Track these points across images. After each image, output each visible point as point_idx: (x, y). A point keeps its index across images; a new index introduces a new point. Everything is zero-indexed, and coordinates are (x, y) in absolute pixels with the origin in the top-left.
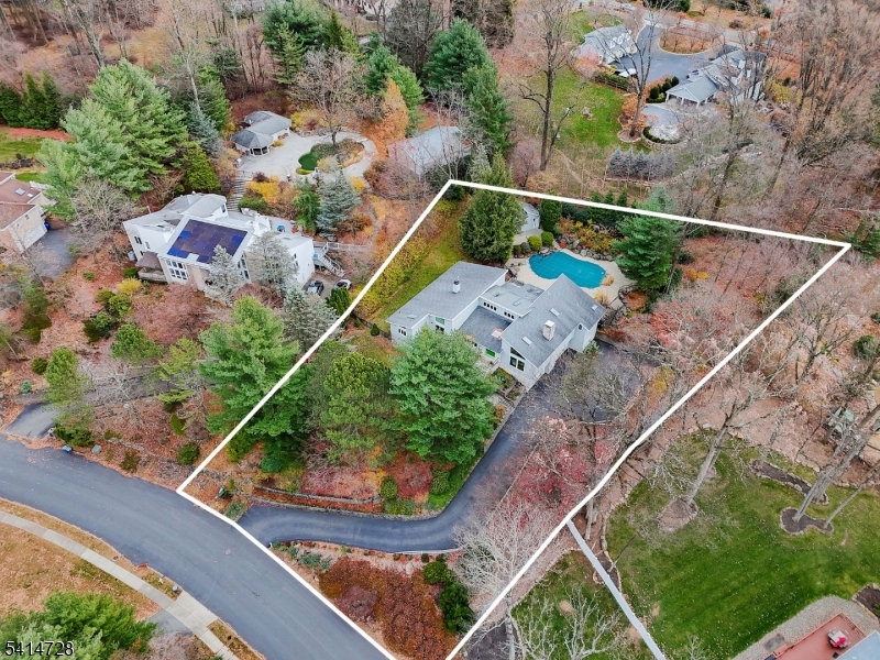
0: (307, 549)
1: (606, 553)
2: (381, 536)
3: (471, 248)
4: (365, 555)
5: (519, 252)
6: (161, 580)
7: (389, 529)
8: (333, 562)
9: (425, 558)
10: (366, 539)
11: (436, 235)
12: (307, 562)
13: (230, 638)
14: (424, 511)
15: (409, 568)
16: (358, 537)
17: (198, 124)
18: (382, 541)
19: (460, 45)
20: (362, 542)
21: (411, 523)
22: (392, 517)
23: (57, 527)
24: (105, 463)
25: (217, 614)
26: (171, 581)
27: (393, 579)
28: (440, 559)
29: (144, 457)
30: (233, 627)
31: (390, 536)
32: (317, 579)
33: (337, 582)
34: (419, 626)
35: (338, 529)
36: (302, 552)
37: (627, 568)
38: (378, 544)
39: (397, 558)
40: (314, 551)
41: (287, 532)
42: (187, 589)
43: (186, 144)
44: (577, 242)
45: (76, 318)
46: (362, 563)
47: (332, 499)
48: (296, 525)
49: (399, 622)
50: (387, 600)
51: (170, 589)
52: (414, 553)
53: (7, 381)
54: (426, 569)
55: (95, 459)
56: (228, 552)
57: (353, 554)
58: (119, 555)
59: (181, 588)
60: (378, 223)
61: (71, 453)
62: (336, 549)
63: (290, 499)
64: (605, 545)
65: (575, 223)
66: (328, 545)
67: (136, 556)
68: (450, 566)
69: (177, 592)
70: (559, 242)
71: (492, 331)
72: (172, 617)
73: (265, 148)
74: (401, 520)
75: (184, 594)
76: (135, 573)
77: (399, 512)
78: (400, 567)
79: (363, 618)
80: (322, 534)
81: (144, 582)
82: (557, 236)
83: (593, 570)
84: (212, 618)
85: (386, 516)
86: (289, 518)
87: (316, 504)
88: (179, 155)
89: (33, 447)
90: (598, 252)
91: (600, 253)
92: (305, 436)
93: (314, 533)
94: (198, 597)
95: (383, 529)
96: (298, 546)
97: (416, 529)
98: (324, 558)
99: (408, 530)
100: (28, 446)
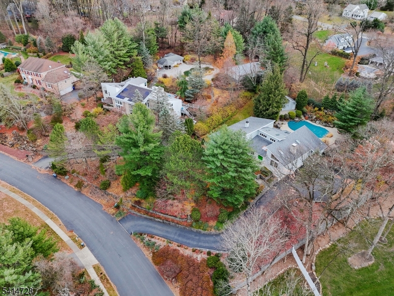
0: (150, 239)
1: (314, 273)
2: (189, 239)
3: (258, 112)
4: (178, 246)
5: (283, 118)
6: (77, 238)
7: (193, 236)
8: (161, 247)
9: (209, 253)
10: (180, 239)
11: (242, 107)
12: (149, 245)
13: (101, 274)
14: (213, 230)
15: (199, 257)
16: (176, 237)
17: (143, 51)
18: (188, 241)
19: (266, 27)
20: (178, 240)
21: (204, 235)
22: (195, 230)
23: (39, 207)
24: (69, 184)
25: (99, 261)
26: (82, 241)
27: (190, 262)
28: (217, 256)
29: (86, 184)
30: (105, 269)
31: (193, 240)
32: (151, 254)
33: (161, 257)
34: (199, 289)
35: (167, 232)
36: (147, 239)
37: (327, 283)
38: (186, 242)
39: (194, 251)
40: (153, 240)
41: (142, 229)
42: (88, 246)
43: (135, 57)
44: (315, 117)
45: (73, 121)
46: (175, 250)
47: (167, 216)
48: (147, 226)
49: (189, 284)
50: (185, 272)
51: (80, 244)
52: (204, 250)
53: (38, 144)
54: (208, 259)
55: (65, 181)
56: (112, 233)
57: (172, 245)
58: (62, 224)
59: (85, 245)
60: (214, 98)
61: (56, 177)
62: (164, 241)
63: (147, 213)
64: (314, 268)
65: (314, 108)
66: (160, 238)
67: (69, 227)
68: (222, 260)
69: (83, 246)
70: (305, 116)
71: (262, 147)
72: (77, 257)
73: (170, 66)
74: (200, 233)
75: (86, 248)
76: (66, 233)
77: (199, 228)
78: (195, 255)
79: (171, 279)
80: (159, 232)
81: (69, 238)
82: (304, 113)
83: (305, 281)
84: (96, 262)
85: (192, 229)
86: (145, 223)
87: (159, 218)
88: (131, 62)
89: (41, 172)
90: (325, 122)
91: (327, 123)
92: (158, 180)
93: (155, 231)
94: (92, 251)
95: (190, 236)
96: (145, 236)
97: (207, 238)
98: (157, 244)
99: (202, 238)
100: (39, 172)
